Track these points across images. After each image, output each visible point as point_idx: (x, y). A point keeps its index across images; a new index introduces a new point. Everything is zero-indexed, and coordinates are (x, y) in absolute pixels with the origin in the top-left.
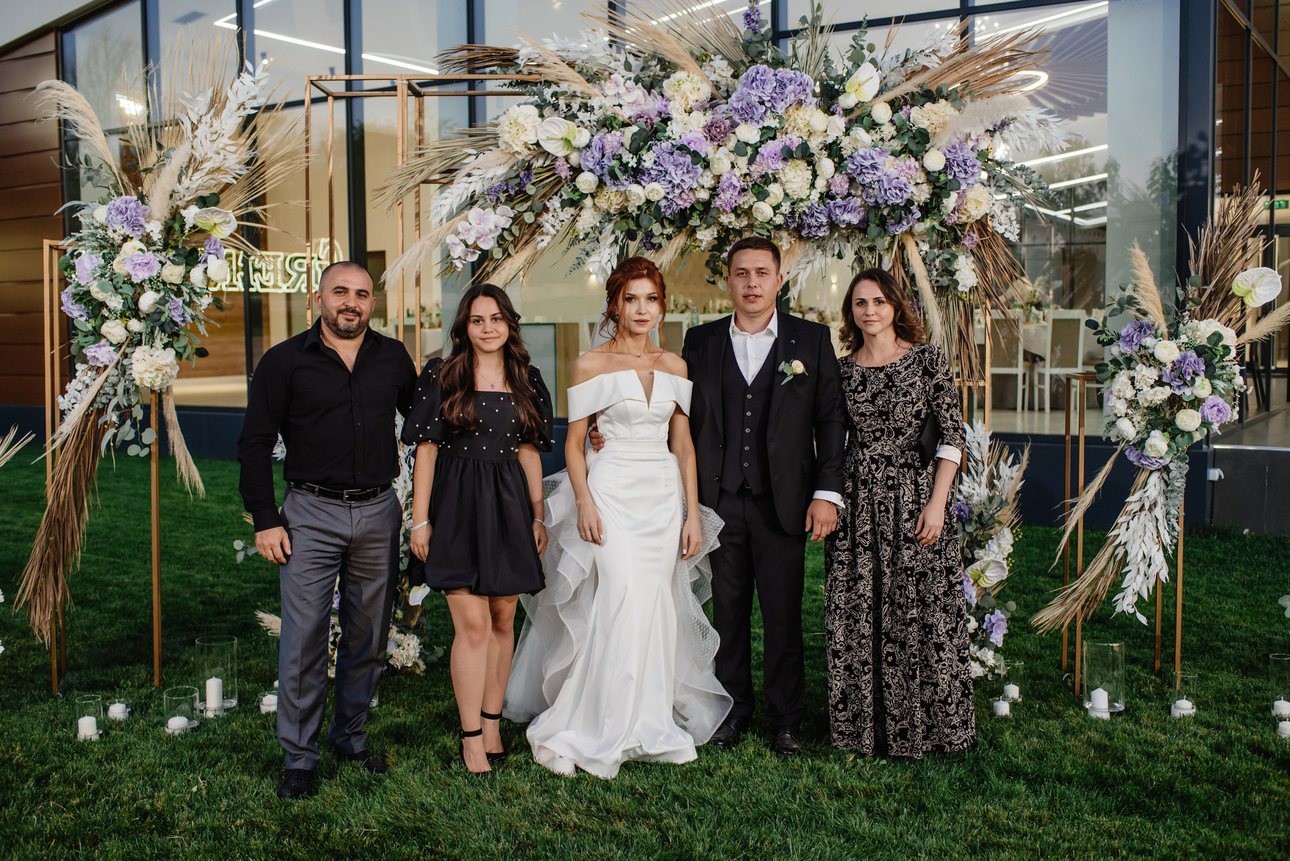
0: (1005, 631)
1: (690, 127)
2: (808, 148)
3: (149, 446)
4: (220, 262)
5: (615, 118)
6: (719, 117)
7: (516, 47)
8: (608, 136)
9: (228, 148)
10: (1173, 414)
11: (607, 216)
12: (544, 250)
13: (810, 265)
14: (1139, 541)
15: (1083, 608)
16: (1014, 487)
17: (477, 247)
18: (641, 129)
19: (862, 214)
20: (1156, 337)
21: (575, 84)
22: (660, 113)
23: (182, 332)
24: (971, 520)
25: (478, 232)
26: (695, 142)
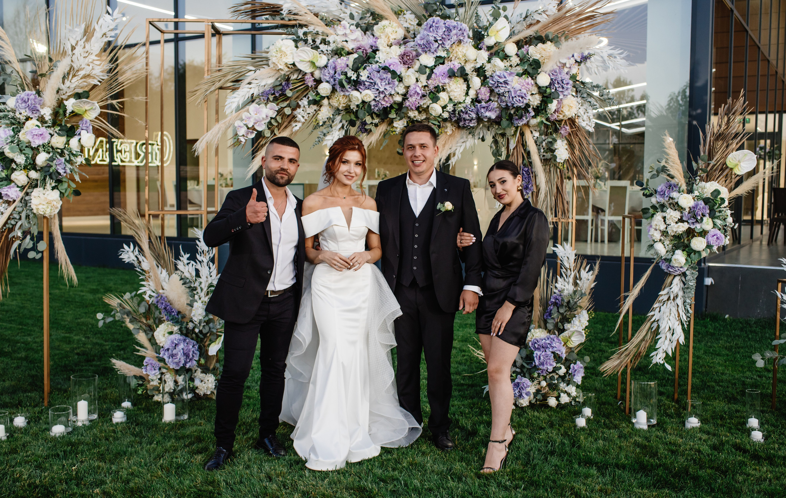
0: (583, 375)
1: (390, 56)
2: (465, 70)
3: (42, 252)
4: (89, 134)
5: (343, 49)
6: (409, 49)
7: (281, 3)
8: (339, 60)
9: (95, 62)
10: (689, 241)
11: (338, 111)
12: (297, 132)
13: (464, 144)
14: (667, 319)
15: (631, 361)
16: (590, 285)
17: (254, 129)
18: (360, 56)
19: (498, 112)
20: (679, 192)
21: (319, 27)
22: (372, 47)
23: (64, 180)
24: (562, 305)
25: (255, 119)
26: (394, 65)
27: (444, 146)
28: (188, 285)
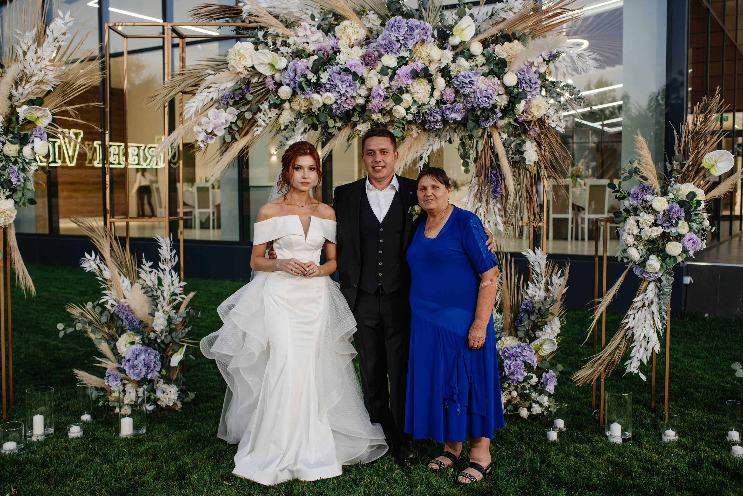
0: (556, 384)
1: (351, 57)
2: (428, 71)
4: (43, 142)
5: (304, 51)
6: (371, 50)
7: (241, 5)
8: (299, 63)
9: (47, 67)
10: (664, 245)
11: (299, 115)
12: (258, 136)
13: (431, 147)
14: (642, 326)
15: (605, 370)
16: (561, 291)
17: (215, 135)
18: (320, 58)
19: (464, 114)
20: (653, 195)
21: (278, 28)
23: (18, 188)
24: (534, 311)
25: (214, 124)
26: (355, 67)
27: (409, 149)
28: (150, 294)
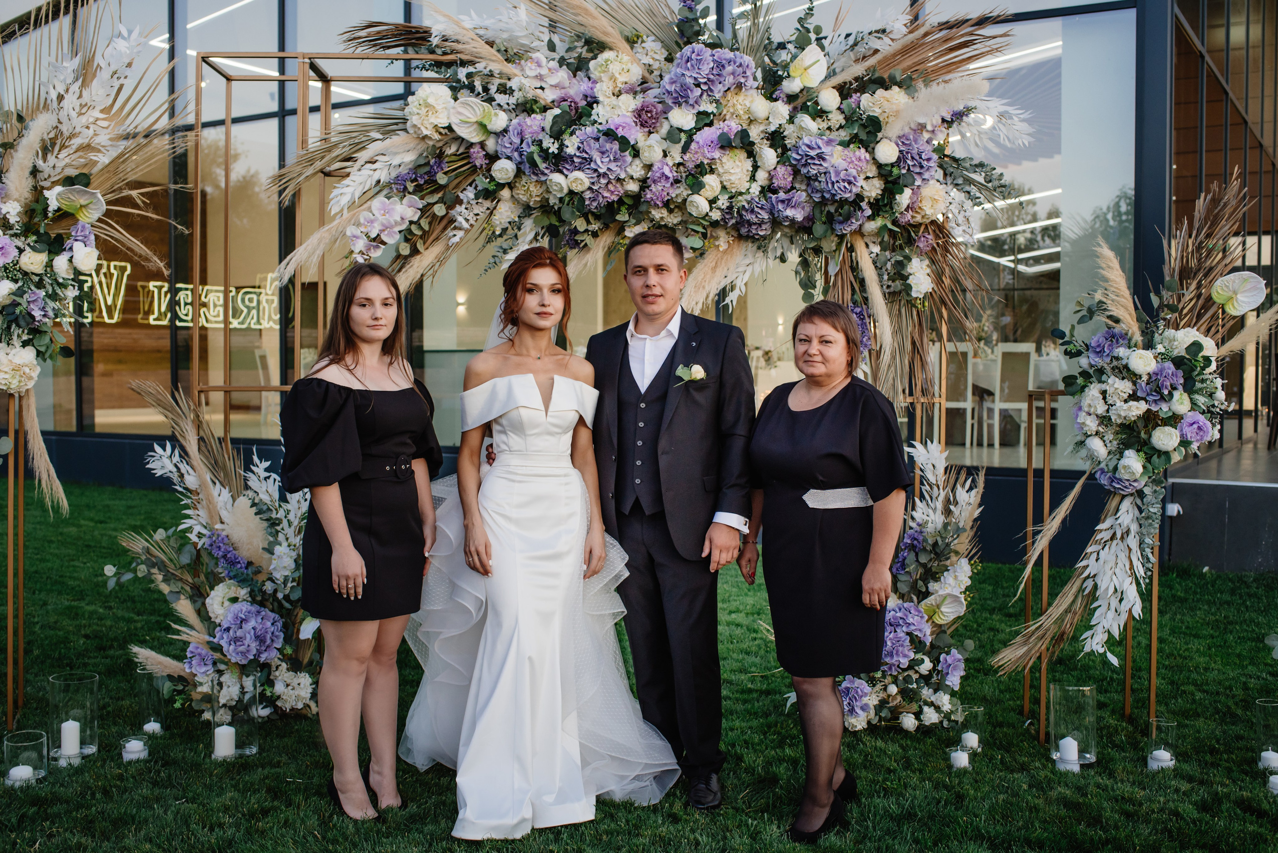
0: (963, 673)
1: (618, 112)
2: (748, 136)
4: (88, 249)
5: (536, 102)
6: (650, 101)
7: (426, 23)
8: (528, 121)
9: (99, 122)
10: (1149, 434)
12: (456, 246)
13: (750, 267)
14: (1111, 572)
15: (1048, 649)
16: (971, 514)
17: (384, 243)
18: (564, 112)
19: (808, 209)
20: (1129, 347)
21: (493, 63)
22: (586, 97)
23: (44, 329)
24: (924, 549)
25: (383, 225)
26: (624, 128)
27: (714, 269)
28: (265, 516)
